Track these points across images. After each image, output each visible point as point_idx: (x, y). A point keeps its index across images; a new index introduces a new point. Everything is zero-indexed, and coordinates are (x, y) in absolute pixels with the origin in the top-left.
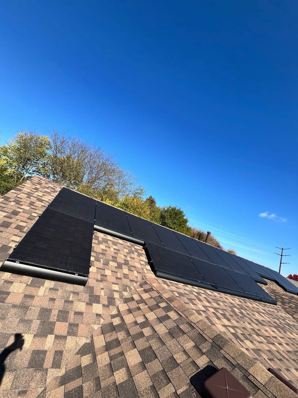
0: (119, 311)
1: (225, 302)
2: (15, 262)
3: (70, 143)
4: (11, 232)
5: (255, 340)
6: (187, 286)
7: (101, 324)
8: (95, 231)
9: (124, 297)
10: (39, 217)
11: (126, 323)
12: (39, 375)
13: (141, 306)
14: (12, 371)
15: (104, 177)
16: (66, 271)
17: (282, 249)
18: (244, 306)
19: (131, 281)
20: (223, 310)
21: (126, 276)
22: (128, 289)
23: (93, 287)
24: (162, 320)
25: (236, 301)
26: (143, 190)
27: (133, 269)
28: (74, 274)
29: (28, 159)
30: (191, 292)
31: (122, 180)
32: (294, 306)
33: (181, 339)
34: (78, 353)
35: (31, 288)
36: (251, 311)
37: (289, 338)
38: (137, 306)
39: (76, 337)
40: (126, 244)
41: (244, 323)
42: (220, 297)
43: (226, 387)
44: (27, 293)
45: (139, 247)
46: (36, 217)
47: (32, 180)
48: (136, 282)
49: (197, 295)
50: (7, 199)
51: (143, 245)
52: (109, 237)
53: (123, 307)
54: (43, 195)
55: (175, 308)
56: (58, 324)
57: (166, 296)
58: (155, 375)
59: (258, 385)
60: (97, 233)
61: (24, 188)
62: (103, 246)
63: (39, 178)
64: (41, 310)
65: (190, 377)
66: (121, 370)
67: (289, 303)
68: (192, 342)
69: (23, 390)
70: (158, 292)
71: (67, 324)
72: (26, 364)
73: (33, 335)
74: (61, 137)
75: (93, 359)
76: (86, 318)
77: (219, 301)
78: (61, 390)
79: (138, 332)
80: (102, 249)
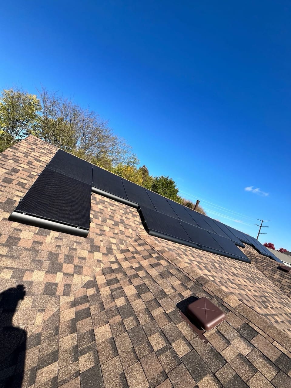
0: (116, 259)
1: (207, 258)
2: (22, 213)
3: (61, 105)
4: (13, 188)
5: (230, 286)
6: (176, 244)
7: (102, 267)
8: (93, 193)
9: (121, 249)
10: (39, 175)
11: (123, 268)
12: (53, 300)
13: (135, 255)
14: (31, 295)
15: (97, 144)
16: (69, 224)
17: (263, 221)
18: (224, 263)
19: (126, 236)
20: (205, 263)
21: (122, 232)
22: (124, 243)
23: (94, 239)
24: (154, 266)
25: (217, 258)
26: (137, 159)
27: (128, 227)
28: (76, 227)
29: (17, 120)
30: (179, 248)
31: (116, 148)
32: (265, 264)
33: (170, 279)
34: (83, 287)
35: (39, 236)
36: (229, 266)
37: (257, 287)
38: (132, 255)
39: (81, 276)
40: (122, 206)
41: (222, 274)
42: (204, 254)
43: (205, 308)
44: (35, 240)
45: (134, 209)
46: (36, 176)
47: (28, 140)
48: (131, 238)
49: (184, 251)
50: (5, 157)
51: (138, 208)
52: (106, 199)
53: (120, 256)
54: (40, 155)
55: (165, 258)
56: (65, 265)
57: (157, 249)
58: (149, 301)
59: (230, 308)
60: (94, 194)
61: (20, 147)
62: (100, 206)
63: (34, 138)
64: (49, 253)
65: (176, 303)
66: (121, 298)
67: (262, 262)
68: (179, 281)
69: (42, 308)
70: (151, 246)
71: (73, 266)
72: (42, 291)
73: (45, 272)
74: (51, 97)
75: (97, 291)
76: (89, 262)
77: (203, 257)
78: (72, 310)
79: (134, 274)
80: (100, 209)
